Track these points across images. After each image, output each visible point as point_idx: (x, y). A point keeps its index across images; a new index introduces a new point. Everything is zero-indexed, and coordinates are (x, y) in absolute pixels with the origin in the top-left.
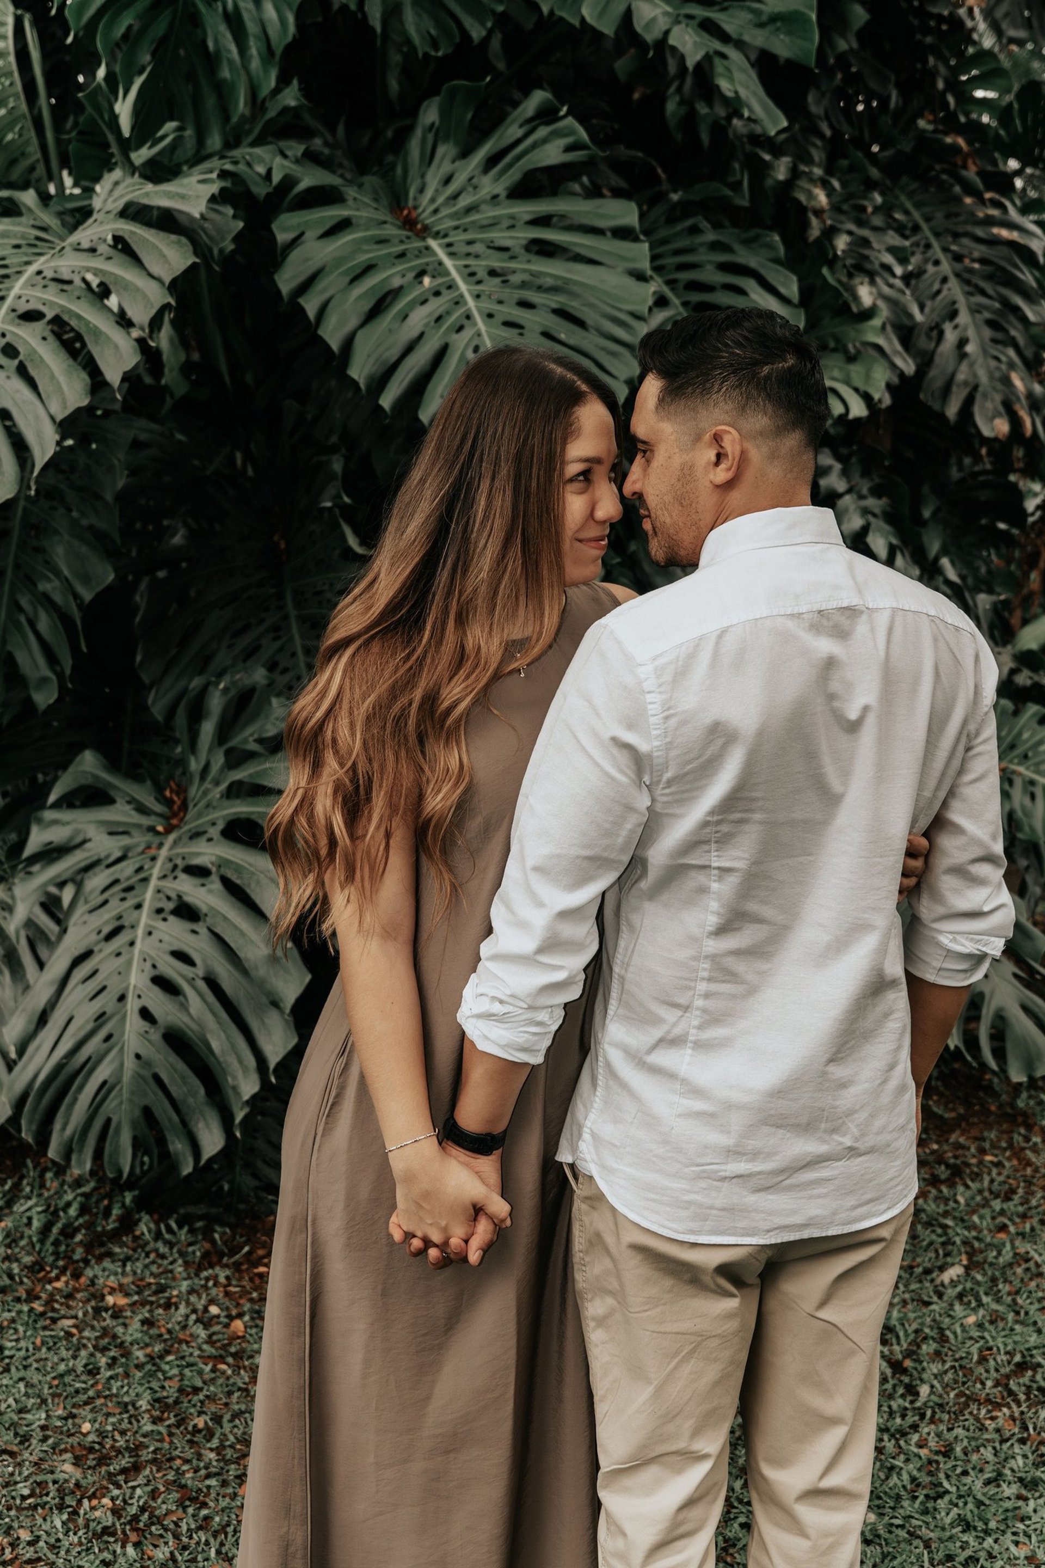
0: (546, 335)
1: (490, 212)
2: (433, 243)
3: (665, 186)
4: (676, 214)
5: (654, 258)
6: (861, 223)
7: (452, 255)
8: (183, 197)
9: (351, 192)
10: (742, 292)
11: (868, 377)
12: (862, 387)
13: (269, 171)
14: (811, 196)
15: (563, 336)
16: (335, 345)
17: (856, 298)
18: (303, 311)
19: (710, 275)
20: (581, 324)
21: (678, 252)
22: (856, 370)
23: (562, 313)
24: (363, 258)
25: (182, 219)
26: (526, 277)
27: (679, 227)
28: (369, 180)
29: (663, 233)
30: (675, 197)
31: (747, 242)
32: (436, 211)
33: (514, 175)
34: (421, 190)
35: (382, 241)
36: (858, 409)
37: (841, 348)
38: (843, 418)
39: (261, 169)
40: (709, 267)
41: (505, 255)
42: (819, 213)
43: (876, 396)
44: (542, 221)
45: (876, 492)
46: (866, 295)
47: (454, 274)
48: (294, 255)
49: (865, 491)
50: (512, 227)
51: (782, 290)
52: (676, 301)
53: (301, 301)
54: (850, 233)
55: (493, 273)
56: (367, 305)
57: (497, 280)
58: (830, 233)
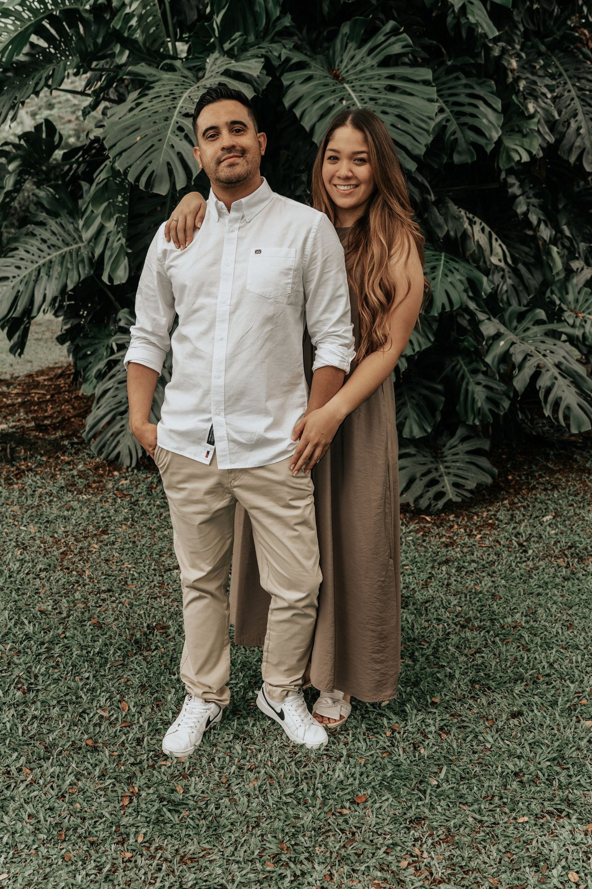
0: (393, 125)
1: (369, 73)
2: (346, 86)
3: (446, 58)
4: (450, 71)
5: (438, 91)
6: (533, 74)
7: (354, 91)
8: (249, 68)
9: (313, 64)
10: (476, 106)
11: (531, 144)
12: (527, 147)
13: (280, 55)
14: (510, 63)
15: (399, 126)
16: (307, 129)
17: (527, 109)
18: (295, 115)
19: (463, 99)
20: (407, 121)
21: (450, 88)
22: (526, 141)
23: (399, 116)
24: (319, 92)
25: (247, 77)
26: (385, 101)
27: (451, 77)
28: (320, 57)
29: (444, 79)
30: (449, 63)
31: (480, 84)
32: (347, 71)
33: (381, 57)
34: (341, 62)
35: (326, 85)
36: (526, 158)
37: (520, 131)
38: (519, 162)
39: (276, 54)
40: (463, 96)
41: (376, 91)
42: (512, 71)
43: (534, 153)
44: (391, 77)
45: (536, 196)
46: (531, 107)
47: (355, 99)
48: (291, 91)
49: (531, 195)
50: (379, 79)
51: (494, 106)
52: (448, 110)
53: (294, 110)
54: (526, 78)
55: (371, 99)
56: (320, 112)
57: (373, 102)
58: (517, 80)
